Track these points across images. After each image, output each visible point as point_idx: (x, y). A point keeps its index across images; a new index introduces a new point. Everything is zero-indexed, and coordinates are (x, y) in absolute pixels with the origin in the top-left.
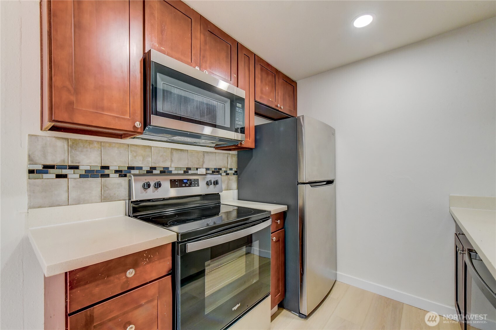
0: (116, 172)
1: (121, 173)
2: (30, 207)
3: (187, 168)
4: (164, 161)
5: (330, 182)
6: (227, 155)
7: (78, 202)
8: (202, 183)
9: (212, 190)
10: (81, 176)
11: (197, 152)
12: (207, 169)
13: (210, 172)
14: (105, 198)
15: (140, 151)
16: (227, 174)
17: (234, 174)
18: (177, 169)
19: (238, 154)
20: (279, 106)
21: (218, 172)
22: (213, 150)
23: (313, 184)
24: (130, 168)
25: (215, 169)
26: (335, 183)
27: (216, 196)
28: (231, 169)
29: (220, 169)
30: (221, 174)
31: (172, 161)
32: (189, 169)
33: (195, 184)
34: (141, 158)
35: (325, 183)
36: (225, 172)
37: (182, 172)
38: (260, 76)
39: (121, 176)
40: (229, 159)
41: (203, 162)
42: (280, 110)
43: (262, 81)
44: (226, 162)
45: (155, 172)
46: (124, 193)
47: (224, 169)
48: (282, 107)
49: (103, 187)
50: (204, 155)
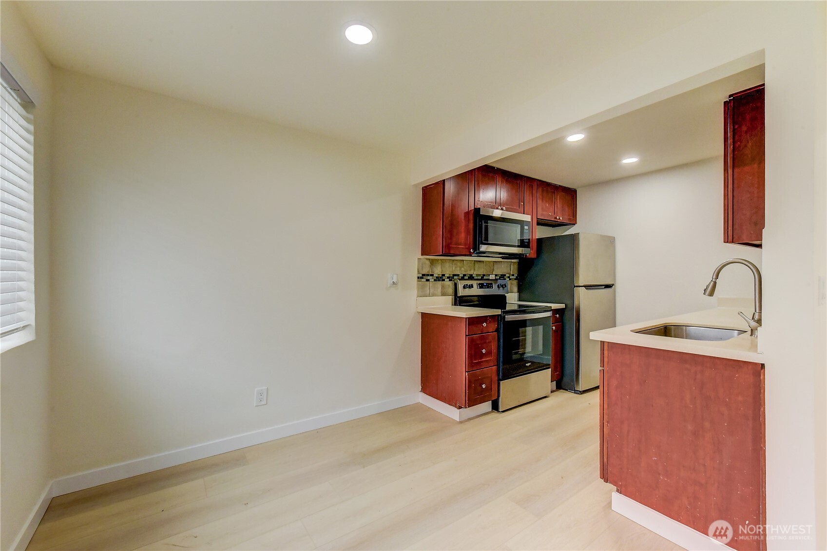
0: (448, 278)
1: (450, 278)
2: (418, 296)
3: (464, 275)
4: (470, 270)
5: (608, 286)
6: (510, 263)
7: (433, 295)
8: (495, 286)
9: (500, 292)
10: (435, 280)
11: (489, 262)
12: (496, 275)
13: (498, 277)
14: (443, 294)
15: (459, 264)
16: (510, 279)
17: (515, 279)
18: (477, 275)
19: (519, 263)
20: (558, 218)
21: (504, 277)
22: (500, 260)
23: (588, 287)
24: (454, 275)
25: (501, 275)
26: (615, 288)
27: (504, 297)
28: (513, 275)
29: (505, 275)
30: (505, 279)
31: (474, 270)
32: (484, 275)
33: (490, 286)
34: (458, 269)
35: (604, 287)
36: (509, 277)
37: (480, 278)
38: (541, 197)
39: (450, 280)
40: (512, 267)
41: (493, 270)
42: (559, 221)
43: (542, 201)
44: (509, 269)
45: (465, 278)
46: (451, 290)
47: (507, 275)
48: (561, 218)
49: (443, 287)
50: (474, 263)
